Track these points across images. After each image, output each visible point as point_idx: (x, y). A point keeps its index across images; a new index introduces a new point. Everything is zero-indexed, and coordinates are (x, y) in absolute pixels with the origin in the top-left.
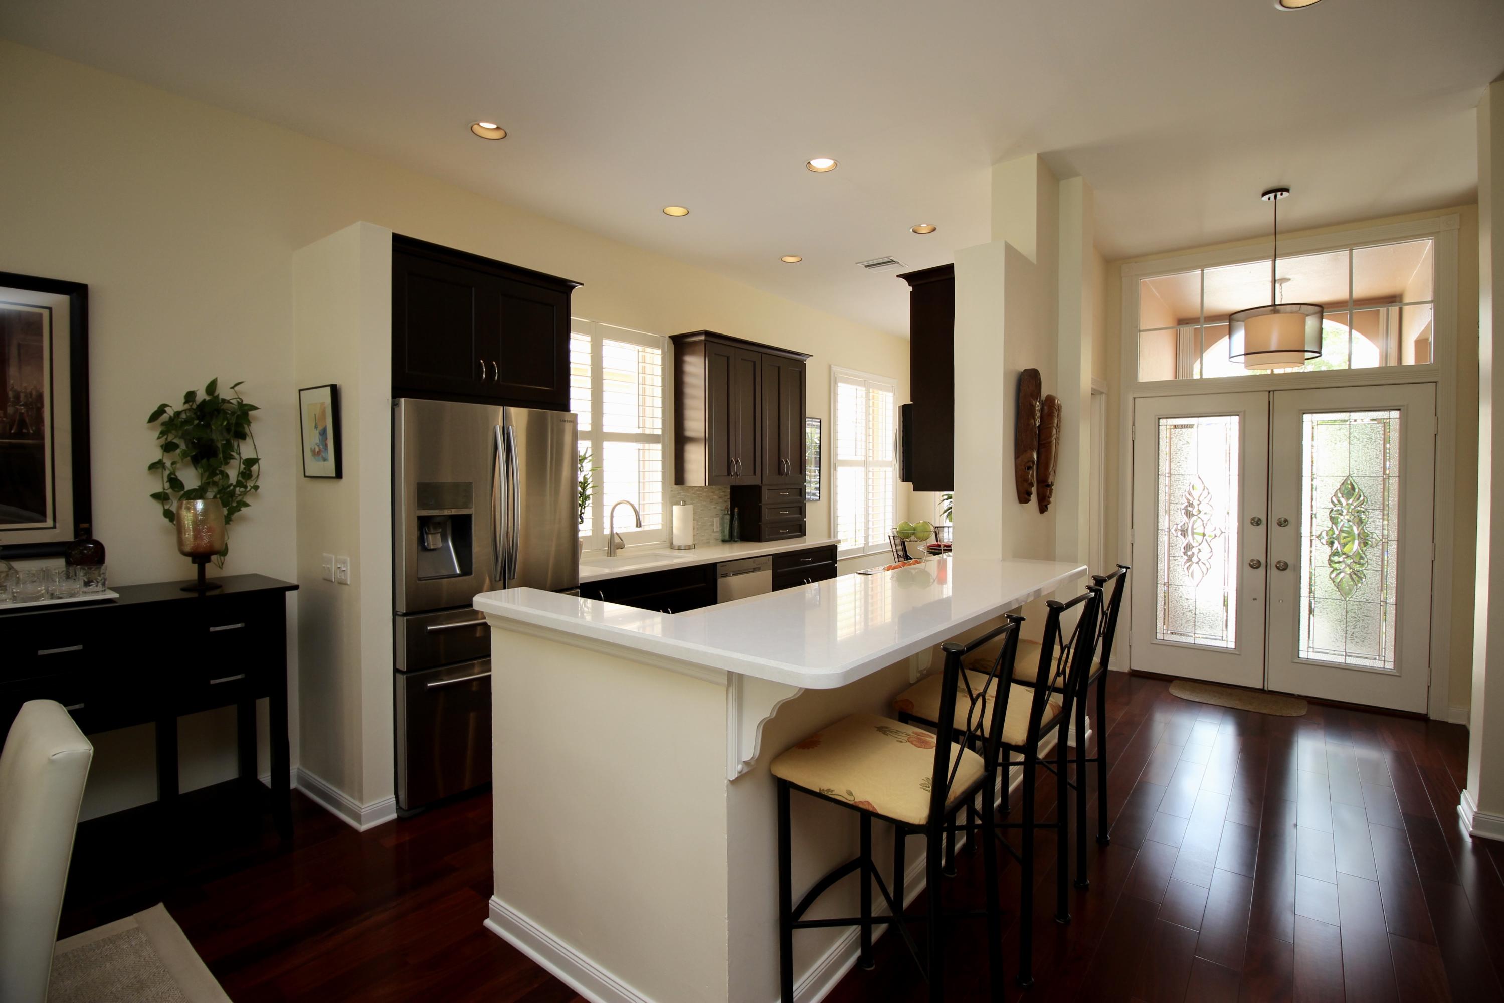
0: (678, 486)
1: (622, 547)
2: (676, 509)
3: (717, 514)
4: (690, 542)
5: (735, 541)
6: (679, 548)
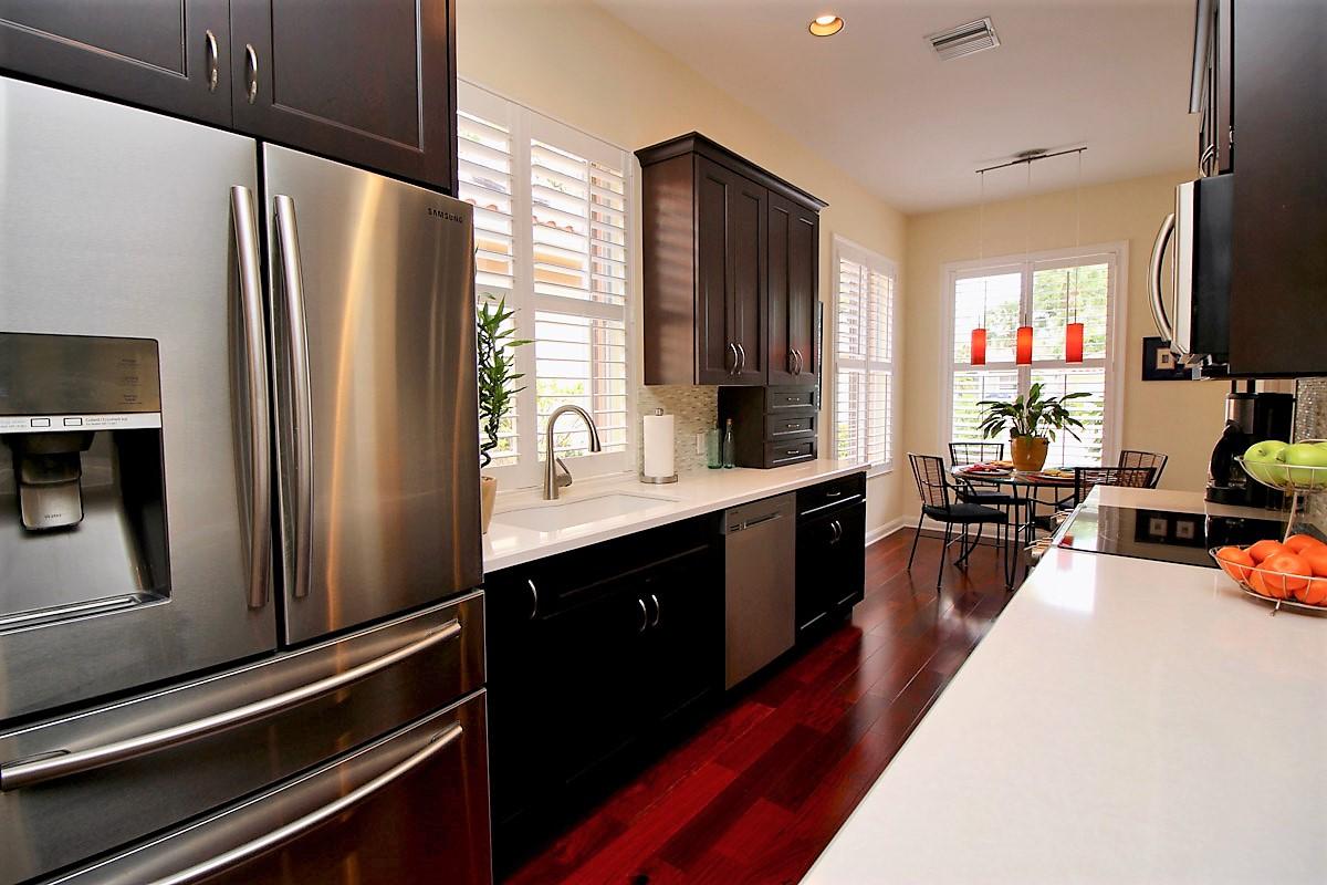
0: (649, 387)
2: (649, 421)
3: (701, 429)
4: (669, 472)
5: (726, 467)
6: (653, 481)
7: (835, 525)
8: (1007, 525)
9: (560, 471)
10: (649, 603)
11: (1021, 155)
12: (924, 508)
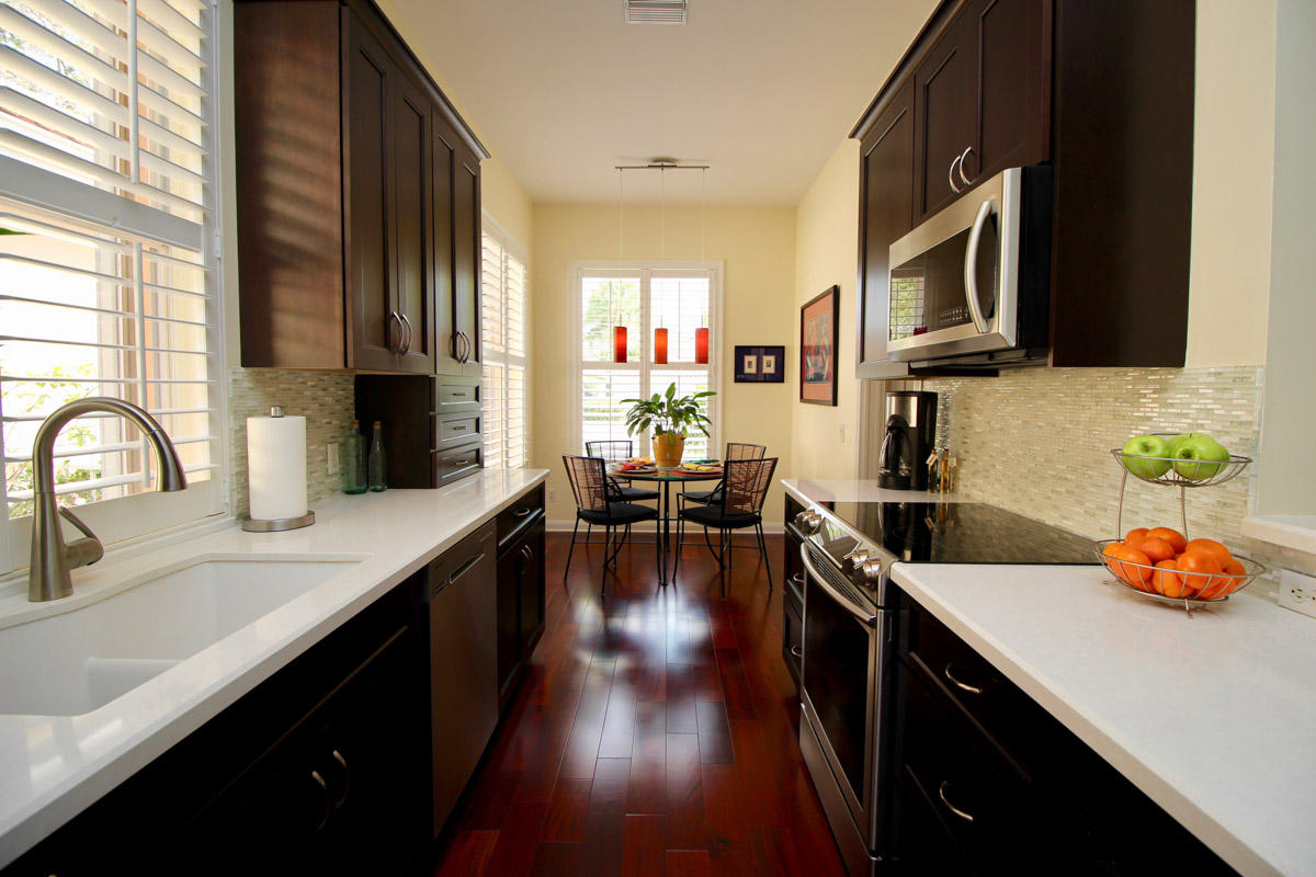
0: (250, 370)
1: (90, 551)
2: (256, 426)
3: (333, 437)
4: (299, 510)
5: (375, 490)
6: (270, 527)
7: (526, 550)
8: (659, 520)
9: (71, 535)
10: (328, 767)
11: (657, 161)
12: (579, 513)
